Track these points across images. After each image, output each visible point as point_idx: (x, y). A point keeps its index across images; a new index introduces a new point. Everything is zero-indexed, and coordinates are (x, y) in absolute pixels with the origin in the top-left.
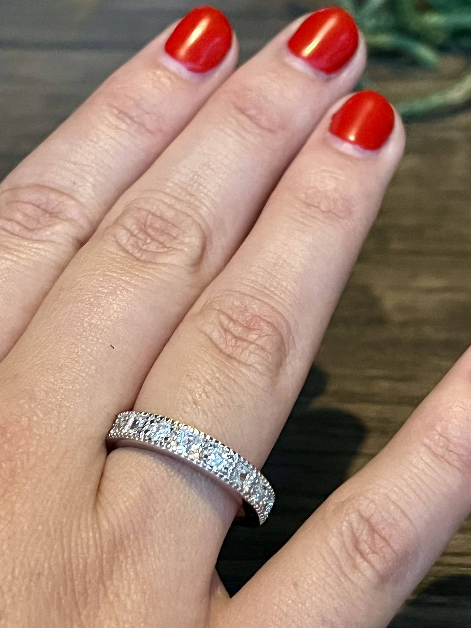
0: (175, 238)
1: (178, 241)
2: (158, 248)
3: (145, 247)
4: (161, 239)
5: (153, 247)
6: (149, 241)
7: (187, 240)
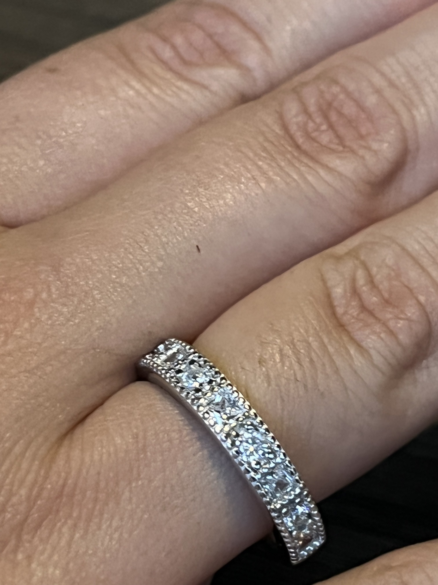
0: (362, 137)
1: (363, 143)
2: (331, 142)
3: (314, 135)
4: (342, 131)
5: (325, 138)
6: (324, 127)
7: (375, 146)
